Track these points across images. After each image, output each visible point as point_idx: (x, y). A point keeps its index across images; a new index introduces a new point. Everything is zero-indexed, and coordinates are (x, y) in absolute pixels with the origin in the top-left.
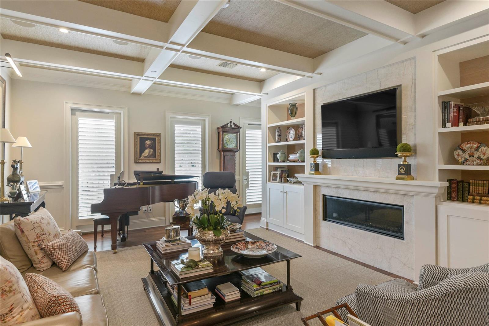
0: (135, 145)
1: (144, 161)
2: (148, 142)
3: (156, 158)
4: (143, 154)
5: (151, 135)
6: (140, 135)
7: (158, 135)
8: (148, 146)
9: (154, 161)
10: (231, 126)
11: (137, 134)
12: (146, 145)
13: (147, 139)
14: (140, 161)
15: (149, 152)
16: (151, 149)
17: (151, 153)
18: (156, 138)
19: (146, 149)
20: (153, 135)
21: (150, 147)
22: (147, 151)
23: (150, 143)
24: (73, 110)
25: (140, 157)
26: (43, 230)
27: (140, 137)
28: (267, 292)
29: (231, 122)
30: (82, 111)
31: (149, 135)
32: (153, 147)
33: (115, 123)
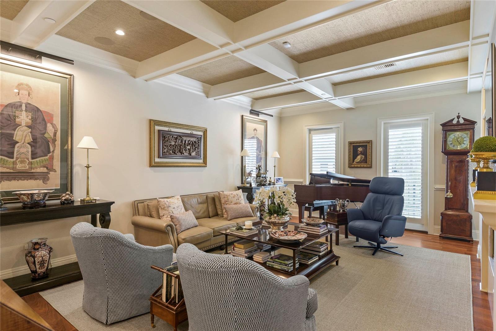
0: (349, 152)
1: (356, 166)
2: (360, 149)
3: (367, 163)
4: (356, 160)
5: (363, 142)
6: (353, 144)
7: (370, 142)
8: (360, 152)
9: (365, 166)
10: (458, 121)
11: (350, 143)
12: (358, 152)
13: (359, 146)
14: (353, 166)
15: (361, 158)
16: (363, 155)
17: (363, 159)
18: (367, 145)
19: (358, 155)
20: (364, 142)
21: (362, 153)
22: (359, 157)
23: (362, 149)
24: (310, 130)
25: (353, 163)
26: (228, 199)
27: (353, 146)
28: (276, 267)
29: (458, 117)
30: (315, 130)
31: (360, 142)
32: (365, 153)
33: (336, 136)
